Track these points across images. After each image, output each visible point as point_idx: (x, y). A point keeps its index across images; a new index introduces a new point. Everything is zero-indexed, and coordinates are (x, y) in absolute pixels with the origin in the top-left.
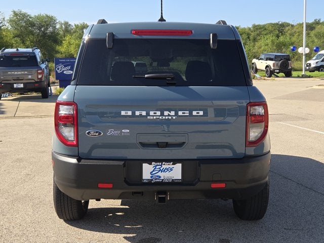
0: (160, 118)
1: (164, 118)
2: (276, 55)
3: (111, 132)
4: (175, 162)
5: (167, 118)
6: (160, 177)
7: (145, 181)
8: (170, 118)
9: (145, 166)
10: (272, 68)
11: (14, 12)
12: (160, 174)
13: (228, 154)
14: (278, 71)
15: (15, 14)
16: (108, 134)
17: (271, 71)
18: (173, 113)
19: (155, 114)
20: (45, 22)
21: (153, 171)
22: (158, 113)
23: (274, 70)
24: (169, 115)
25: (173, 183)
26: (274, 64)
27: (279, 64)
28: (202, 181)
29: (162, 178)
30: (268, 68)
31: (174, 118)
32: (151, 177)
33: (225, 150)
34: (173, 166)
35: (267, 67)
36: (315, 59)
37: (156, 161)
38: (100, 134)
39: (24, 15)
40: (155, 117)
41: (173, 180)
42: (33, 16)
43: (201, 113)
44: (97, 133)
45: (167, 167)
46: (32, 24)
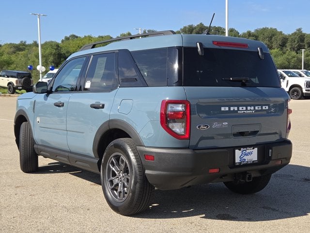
0: (246, 112)
2: (18, 73)
3: (216, 125)
5: (249, 112)
6: (245, 160)
7: (237, 164)
8: (251, 112)
9: (237, 151)
10: (15, 84)
12: (245, 157)
14: (21, 88)
16: (213, 127)
17: (13, 87)
18: (252, 108)
19: (242, 109)
21: (242, 155)
22: (244, 108)
23: (17, 87)
24: (250, 110)
25: (253, 164)
26: (17, 81)
27: (22, 82)
28: (273, 160)
29: (246, 161)
30: (10, 85)
31: (253, 112)
32: (240, 160)
34: (251, 151)
35: (9, 83)
36: (47, 78)
38: (208, 127)
40: (242, 112)
41: (253, 161)
43: (267, 108)
44: (206, 126)
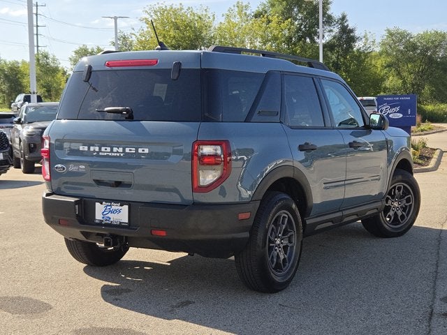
0: (110, 154)
1: (113, 154)
3: (72, 168)
4: (122, 203)
5: (115, 154)
6: (110, 218)
7: (97, 221)
8: (118, 155)
9: (98, 204)
11: (389, 31)
12: (109, 215)
13: (175, 199)
15: (391, 34)
16: (70, 169)
18: (121, 150)
19: (106, 150)
20: (433, 42)
21: (105, 211)
22: (109, 149)
24: (117, 152)
25: (120, 226)
29: (111, 220)
31: (122, 155)
32: (103, 218)
33: (172, 193)
34: (121, 208)
37: (107, 200)
38: (64, 168)
39: (403, 36)
40: (105, 154)
41: (120, 223)
42: (415, 34)
43: (146, 151)
44: (62, 167)
45: (116, 208)
46: (414, 47)
